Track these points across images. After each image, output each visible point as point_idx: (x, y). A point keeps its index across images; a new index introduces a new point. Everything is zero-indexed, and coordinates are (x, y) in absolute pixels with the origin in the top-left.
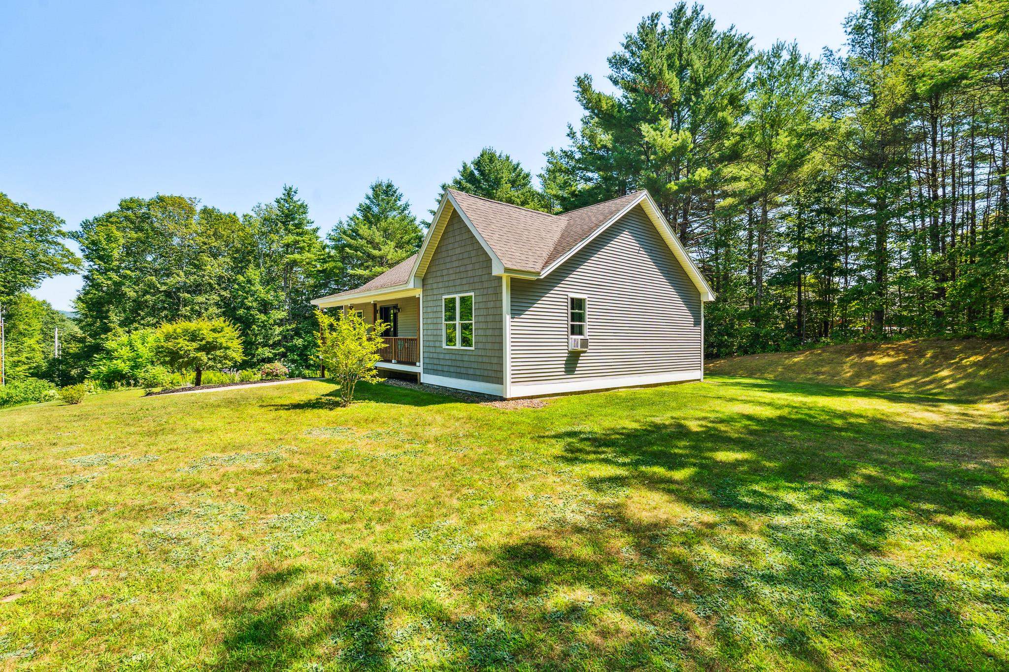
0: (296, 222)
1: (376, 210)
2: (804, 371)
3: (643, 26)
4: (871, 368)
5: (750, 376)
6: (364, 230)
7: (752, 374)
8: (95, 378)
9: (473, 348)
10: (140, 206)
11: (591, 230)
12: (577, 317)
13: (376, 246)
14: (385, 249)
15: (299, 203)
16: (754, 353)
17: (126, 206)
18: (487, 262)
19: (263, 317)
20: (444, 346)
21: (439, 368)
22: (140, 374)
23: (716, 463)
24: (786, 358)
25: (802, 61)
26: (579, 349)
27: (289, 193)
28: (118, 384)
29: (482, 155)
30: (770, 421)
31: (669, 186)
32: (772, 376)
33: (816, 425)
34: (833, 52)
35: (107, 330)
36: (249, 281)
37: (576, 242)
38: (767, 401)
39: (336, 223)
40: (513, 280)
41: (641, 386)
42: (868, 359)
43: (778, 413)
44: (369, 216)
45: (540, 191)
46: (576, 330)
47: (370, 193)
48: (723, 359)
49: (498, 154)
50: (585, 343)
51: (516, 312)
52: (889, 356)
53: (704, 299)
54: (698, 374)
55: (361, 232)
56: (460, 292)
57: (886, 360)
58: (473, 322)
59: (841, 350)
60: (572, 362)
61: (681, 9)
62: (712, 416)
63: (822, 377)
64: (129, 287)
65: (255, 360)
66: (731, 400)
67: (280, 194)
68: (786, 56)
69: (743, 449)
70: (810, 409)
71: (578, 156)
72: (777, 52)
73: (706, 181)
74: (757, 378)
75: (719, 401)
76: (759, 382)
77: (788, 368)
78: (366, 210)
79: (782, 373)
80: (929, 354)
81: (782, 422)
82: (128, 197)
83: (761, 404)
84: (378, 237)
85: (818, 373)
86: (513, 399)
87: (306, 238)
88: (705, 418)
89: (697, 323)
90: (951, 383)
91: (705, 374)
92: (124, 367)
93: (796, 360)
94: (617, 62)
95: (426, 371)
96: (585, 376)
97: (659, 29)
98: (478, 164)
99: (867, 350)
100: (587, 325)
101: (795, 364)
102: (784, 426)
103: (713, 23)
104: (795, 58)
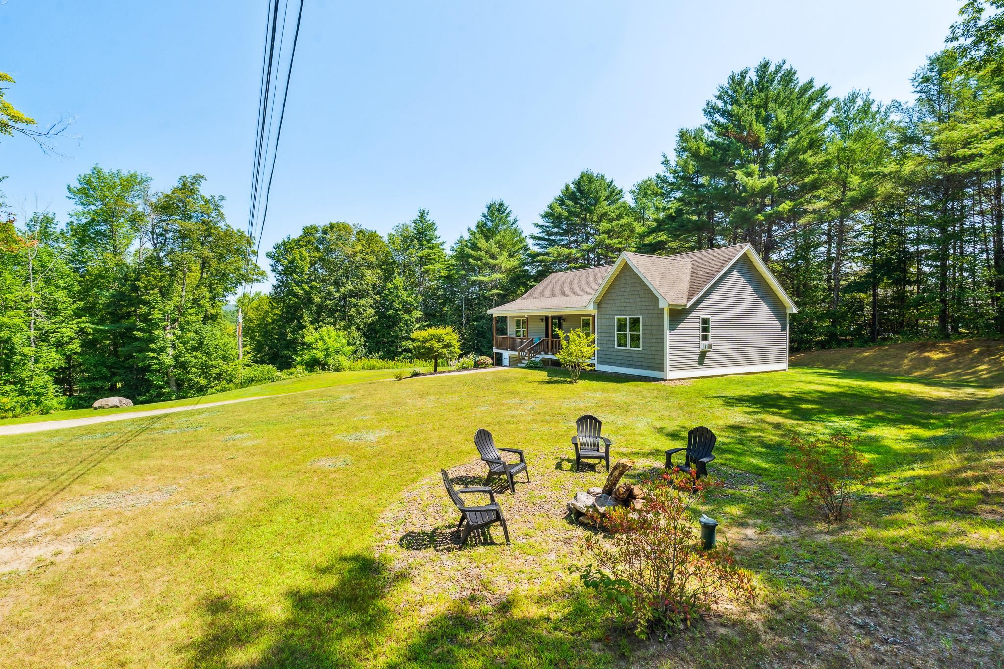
0: (427, 238)
1: (490, 225)
2: (871, 364)
3: (733, 78)
4: (928, 361)
5: (826, 367)
6: (482, 243)
7: (828, 365)
8: (301, 363)
9: (640, 349)
10: (317, 231)
11: (714, 274)
12: (705, 329)
13: (493, 257)
14: (501, 259)
15: (430, 222)
16: (831, 348)
17: (309, 232)
18: (655, 299)
19: (406, 316)
20: (616, 347)
21: (611, 361)
22: (330, 360)
23: (802, 409)
24: (858, 353)
25: (874, 108)
26: (707, 349)
27: (422, 214)
28: (317, 368)
29: (582, 178)
30: (834, 393)
31: (757, 217)
32: (844, 367)
33: (861, 396)
34: (902, 104)
35: (302, 327)
36: (396, 288)
37: (705, 282)
38: (834, 384)
39: (458, 237)
40: (670, 310)
41: (744, 374)
42: (926, 354)
43: (840, 390)
44: (485, 231)
45: (633, 206)
46: (705, 338)
47: (485, 211)
48: (803, 352)
49: (595, 175)
50: (710, 346)
51: (672, 328)
52: (944, 352)
53: (788, 311)
54: (785, 366)
55: (479, 245)
56: (630, 315)
57: (941, 356)
58: (641, 333)
59: (905, 347)
60: (702, 357)
61: (766, 65)
62: (798, 390)
63: (886, 368)
64: (315, 295)
65: (400, 350)
66: (810, 383)
67: (416, 216)
68: (860, 102)
69: (816, 404)
70: (862, 388)
71: (671, 179)
72: (852, 99)
73: (790, 211)
74: (831, 369)
75: (801, 383)
76: (832, 371)
77: (859, 361)
78: (481, 227)
79: (853, 365)
80: (976, 351)
81: (842, 394)
82: (309, 225)
83: (829, 385)
84: (494, 249)
85: (884, 366)
86: (670, 380)
87: (435, 251)
88: (793, 392)
89: (784, 329)
90: (986, 374)
91: (789, 365)
92: (320, 355)
93: (866, 354)
94: (710, 111)
95: (599, 362)
96: (708, 367)
97: (747, 80)
98: (578, 184)
99: (927, 347)
100: (710, 335)
101: (865, 357)
102: (842, 396)
103: (794, 73)
104: (868, 104)
